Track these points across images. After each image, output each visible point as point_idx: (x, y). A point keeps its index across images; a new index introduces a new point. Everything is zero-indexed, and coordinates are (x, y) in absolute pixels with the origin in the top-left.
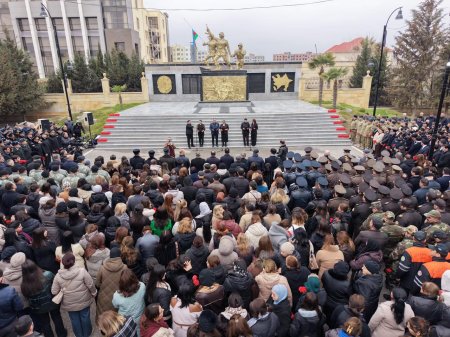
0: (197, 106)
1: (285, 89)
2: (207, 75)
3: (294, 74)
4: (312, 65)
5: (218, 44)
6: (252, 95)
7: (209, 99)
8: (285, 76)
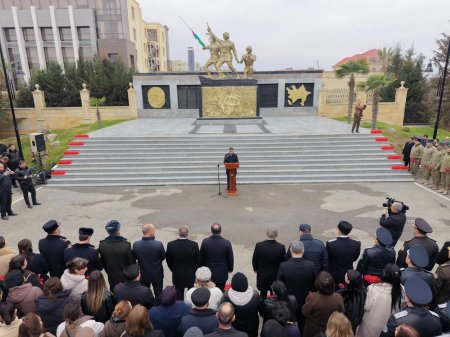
0: (195, 123)
1: (302, 104)
2: (208, 85)
3: (313, 85)
4: (340, 73)
5: (221, 47)
6: (263, 110)
7: (211, 116)
8: (302, 88)
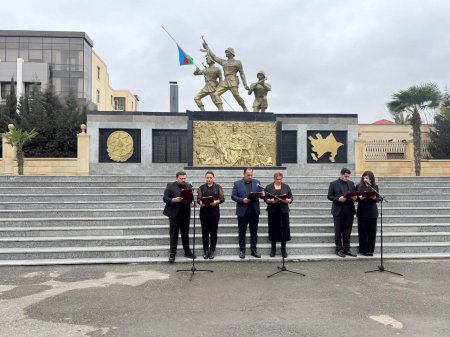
1: (332, 159)
2: (202, 119)
8: (331, 137)
